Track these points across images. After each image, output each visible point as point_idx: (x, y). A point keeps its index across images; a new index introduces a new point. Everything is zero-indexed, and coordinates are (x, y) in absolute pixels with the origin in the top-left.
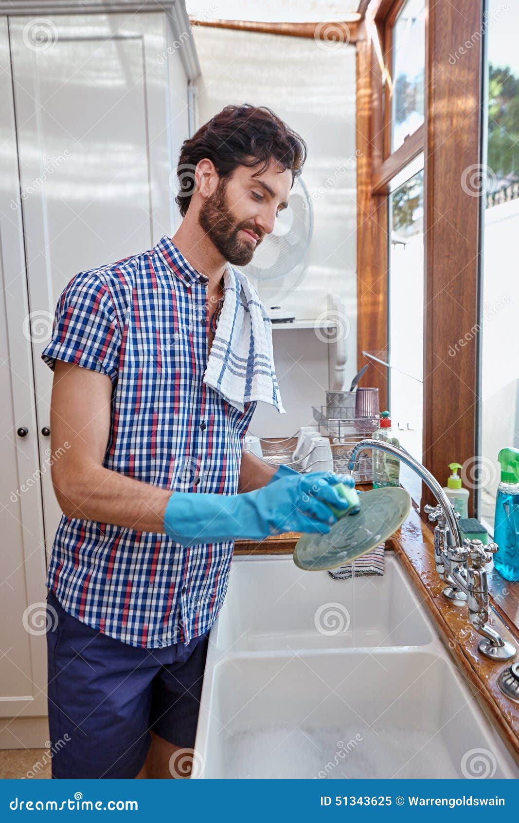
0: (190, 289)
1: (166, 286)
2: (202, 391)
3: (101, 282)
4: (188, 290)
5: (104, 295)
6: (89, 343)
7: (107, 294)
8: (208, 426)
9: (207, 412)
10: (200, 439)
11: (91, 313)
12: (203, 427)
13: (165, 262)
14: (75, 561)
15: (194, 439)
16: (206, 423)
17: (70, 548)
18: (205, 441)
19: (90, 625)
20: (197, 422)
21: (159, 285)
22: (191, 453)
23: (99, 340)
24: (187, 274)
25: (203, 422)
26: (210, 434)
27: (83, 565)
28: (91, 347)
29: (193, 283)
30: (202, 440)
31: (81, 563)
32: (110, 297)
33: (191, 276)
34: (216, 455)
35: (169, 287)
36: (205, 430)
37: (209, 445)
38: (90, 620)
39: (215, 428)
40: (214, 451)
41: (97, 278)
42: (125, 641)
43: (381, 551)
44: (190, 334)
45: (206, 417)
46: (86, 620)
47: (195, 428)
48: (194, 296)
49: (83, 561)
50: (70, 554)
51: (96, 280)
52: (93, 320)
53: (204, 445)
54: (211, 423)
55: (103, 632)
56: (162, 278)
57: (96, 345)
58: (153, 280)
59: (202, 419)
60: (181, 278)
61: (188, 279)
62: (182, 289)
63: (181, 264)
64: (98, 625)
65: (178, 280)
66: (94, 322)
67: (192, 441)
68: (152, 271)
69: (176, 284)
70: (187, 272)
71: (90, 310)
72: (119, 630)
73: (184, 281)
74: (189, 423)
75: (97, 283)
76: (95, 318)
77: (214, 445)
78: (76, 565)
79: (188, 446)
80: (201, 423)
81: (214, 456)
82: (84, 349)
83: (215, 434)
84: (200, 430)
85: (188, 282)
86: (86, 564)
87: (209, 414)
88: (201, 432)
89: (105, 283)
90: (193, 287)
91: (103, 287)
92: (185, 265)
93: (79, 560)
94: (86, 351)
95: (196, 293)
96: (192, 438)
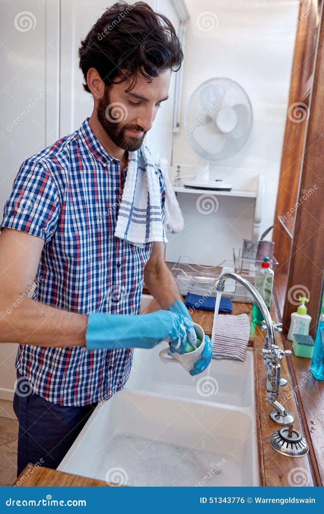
0: (106, 167)
1: (89, 168)
2: (116, 242)
3: (45, 169)
4: (105, 168)
5: (48, 179)
6: (37, 216)
7: (50, 178)
8: (122, 264)
9: (120, 255)
10: (117, 274)
11: (38, 194)
12: (119, 266)
13: (87, 147)
14: (41, 362)
15: (113, 275)
16: (120, 263)
17: (38, 353)
18: (120, 275)
19: (53, 402)
20: (114, 263)
21: (84, 167)
22: (112, 284)
23: (43, 214)
24: (103, 157)
25: (118, 262)
26: (123, 270)
27: (46, 366)
28: (38, 220)
29: (108, 163)
30: (118, 274)
31: (44, 364)
32: (52, 181)
33: (106, 158)
34: (128, 282)
35: (92, 168)
36: (120, 268)
37: (123, 277)
38: (53, 399)
39: (127, 265)
40: (126, 280)
41: (41, 166)
42: (77, 405)
43: (245, 347)
44: (107, 202)
45: (120, 258)
46: (50, 399)
47: (113, 267)
48: (109, 172)
49: (46, 363)
50: (37, 357)
51: (40, 167)
52: (40, 199)
53: (120, 278)
54: (124, 262)
55: (62, 405)
56: (86, 160)
57: (42, 218)
58: (80, 163)
59: (117, 260)
60: (100, 160)
61: (104, 161)
62: (101, 168)
63: (98, 150)
64: (58, 402)
65: (97, 161)
66: (40, 200)
67: (111, 276)
68: (79, 155)
69: (96, 165)
70: (103, 155)
71: (37, 192)
72: (72, 401)
73: (102, 162)
74: (108, 265)
75: (42, 170)
76: (41, 198)
77: (127, 276)
78: (41, 365)
79: (109, 281)
80: (117, 263)
81: (126, 284)
82: (33, 220)
83: (126, 269)
84: (117, 268)
85: (105, 162)
86: (48, 365)
87: (122, 256)
88: (118, 269)
89: (47, 170)
90: (109, 166)
91: (47, 173)
92: (101, 151)
93: (43, 361)
94: (34, 222)
95: (111, 171)
96: (112, 274)
